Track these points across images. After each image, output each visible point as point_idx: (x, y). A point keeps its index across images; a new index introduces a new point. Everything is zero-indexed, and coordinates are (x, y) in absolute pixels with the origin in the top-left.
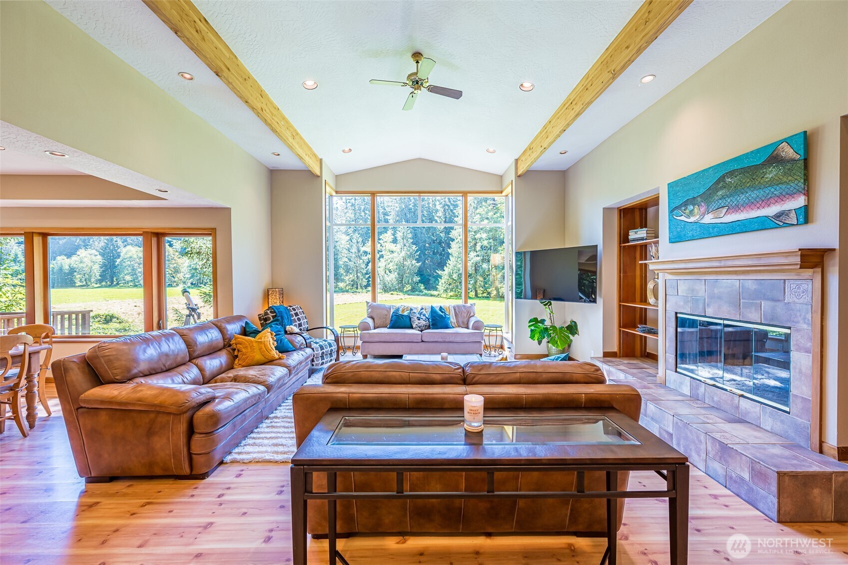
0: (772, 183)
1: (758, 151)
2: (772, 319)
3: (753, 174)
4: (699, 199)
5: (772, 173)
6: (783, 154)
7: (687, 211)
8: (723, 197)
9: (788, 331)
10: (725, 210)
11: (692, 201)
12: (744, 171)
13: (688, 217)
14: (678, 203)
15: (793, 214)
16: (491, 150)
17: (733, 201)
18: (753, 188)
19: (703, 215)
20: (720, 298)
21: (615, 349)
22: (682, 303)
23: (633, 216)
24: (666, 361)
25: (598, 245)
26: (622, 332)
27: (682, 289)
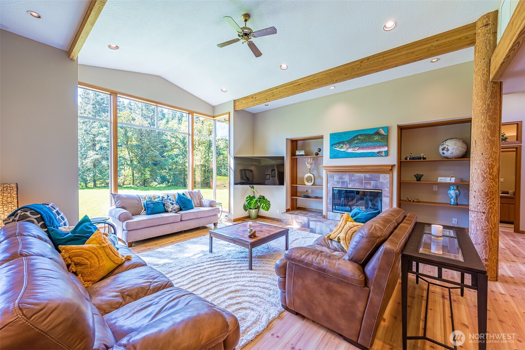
0: (377, 141)
1: (372, 129)
2: (376, 188)
3: (369, 137)
4: (346, 142)
5: (376, 138)
6: (381, 132)
7: (340, 146)
8: (357, 143)
9: (381, 191)
10: (358, 148)
11: (343, 143)
12: (366, 135)
13: (340, 149)
14: (335, 142)
15: (383, 153)
16: (224, 90)
17: (361, 145)
18: (369, 142)
19: (348, 149)
20: (354, 181)
21: (289, 207)
22: (336, 184)
23: (294, 144)
24: (327, 208)
25: (283, 157)
26: (291, 198)
27: (336, 178)
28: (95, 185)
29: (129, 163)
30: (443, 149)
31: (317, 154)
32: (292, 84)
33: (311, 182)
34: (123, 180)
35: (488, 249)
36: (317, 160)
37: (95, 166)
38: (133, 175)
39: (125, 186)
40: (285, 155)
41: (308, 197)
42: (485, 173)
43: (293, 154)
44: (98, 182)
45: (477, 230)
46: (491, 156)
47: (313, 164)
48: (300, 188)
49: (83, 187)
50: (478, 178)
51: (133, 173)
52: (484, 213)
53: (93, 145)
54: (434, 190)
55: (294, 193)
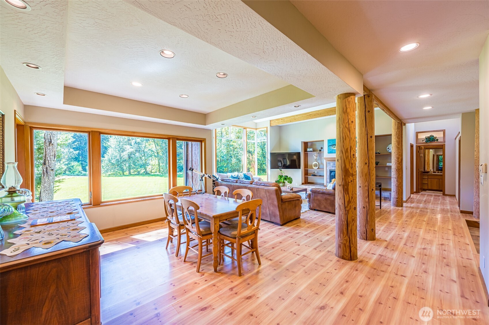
13: (334, 148)
14: (331, 144)
21: (303, 182)
22: (332, 167)
23: (306, 145)
24: (327, 181)
25: (300, 152)
26: (305, 177)
27: (332, 164)
28: (130, 173)
29: (156, 154)
30: (388, 149)
31: (320, 151)
32: (306, 114)
33: (317, 167)
34: (151, 169)
35: (397, 193)
36: (320, 153)
37: (129, 158)
38: (159, 165)
39: (152, 174)
40: (301, 151)
41: (315, 175)
42: (396, 161)
43: (305, 151)
44: (132, 171)
45: (394, 186)
46: (398, 154)
47: (318, 156)
48: (310, 171)
49: (120, 174)
50: (393, 163)
51: (159, 163)
52: (396, 178)
53: (128, 140)
54: (386, 170)
55: (306, 173)
